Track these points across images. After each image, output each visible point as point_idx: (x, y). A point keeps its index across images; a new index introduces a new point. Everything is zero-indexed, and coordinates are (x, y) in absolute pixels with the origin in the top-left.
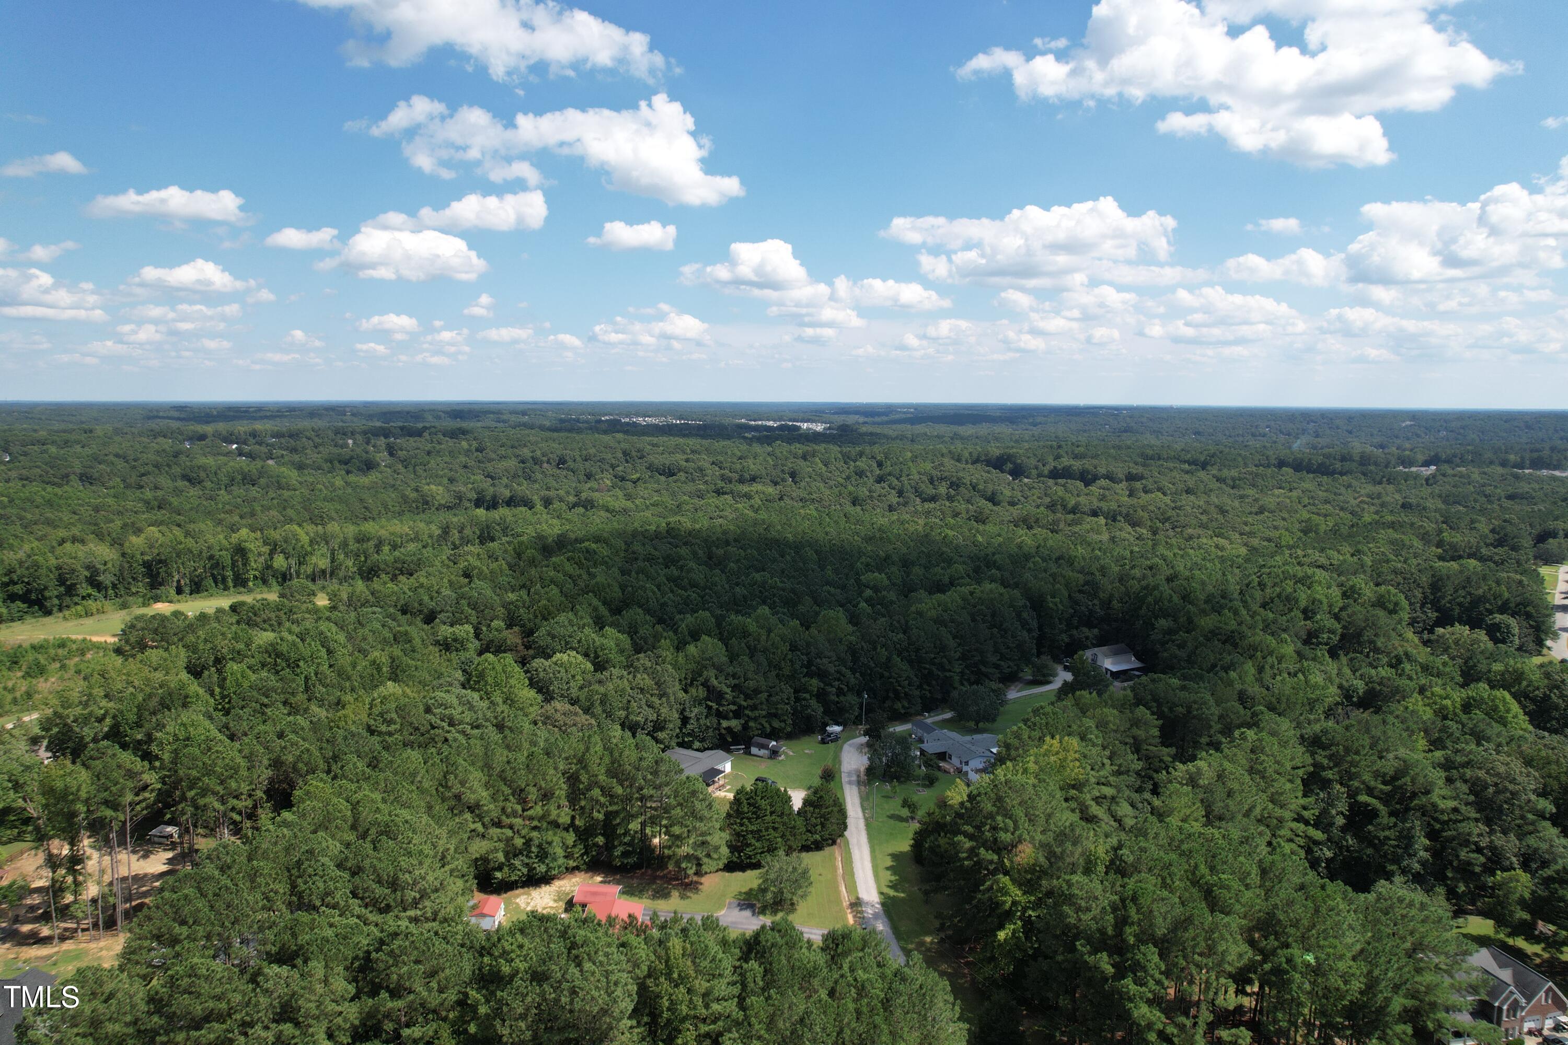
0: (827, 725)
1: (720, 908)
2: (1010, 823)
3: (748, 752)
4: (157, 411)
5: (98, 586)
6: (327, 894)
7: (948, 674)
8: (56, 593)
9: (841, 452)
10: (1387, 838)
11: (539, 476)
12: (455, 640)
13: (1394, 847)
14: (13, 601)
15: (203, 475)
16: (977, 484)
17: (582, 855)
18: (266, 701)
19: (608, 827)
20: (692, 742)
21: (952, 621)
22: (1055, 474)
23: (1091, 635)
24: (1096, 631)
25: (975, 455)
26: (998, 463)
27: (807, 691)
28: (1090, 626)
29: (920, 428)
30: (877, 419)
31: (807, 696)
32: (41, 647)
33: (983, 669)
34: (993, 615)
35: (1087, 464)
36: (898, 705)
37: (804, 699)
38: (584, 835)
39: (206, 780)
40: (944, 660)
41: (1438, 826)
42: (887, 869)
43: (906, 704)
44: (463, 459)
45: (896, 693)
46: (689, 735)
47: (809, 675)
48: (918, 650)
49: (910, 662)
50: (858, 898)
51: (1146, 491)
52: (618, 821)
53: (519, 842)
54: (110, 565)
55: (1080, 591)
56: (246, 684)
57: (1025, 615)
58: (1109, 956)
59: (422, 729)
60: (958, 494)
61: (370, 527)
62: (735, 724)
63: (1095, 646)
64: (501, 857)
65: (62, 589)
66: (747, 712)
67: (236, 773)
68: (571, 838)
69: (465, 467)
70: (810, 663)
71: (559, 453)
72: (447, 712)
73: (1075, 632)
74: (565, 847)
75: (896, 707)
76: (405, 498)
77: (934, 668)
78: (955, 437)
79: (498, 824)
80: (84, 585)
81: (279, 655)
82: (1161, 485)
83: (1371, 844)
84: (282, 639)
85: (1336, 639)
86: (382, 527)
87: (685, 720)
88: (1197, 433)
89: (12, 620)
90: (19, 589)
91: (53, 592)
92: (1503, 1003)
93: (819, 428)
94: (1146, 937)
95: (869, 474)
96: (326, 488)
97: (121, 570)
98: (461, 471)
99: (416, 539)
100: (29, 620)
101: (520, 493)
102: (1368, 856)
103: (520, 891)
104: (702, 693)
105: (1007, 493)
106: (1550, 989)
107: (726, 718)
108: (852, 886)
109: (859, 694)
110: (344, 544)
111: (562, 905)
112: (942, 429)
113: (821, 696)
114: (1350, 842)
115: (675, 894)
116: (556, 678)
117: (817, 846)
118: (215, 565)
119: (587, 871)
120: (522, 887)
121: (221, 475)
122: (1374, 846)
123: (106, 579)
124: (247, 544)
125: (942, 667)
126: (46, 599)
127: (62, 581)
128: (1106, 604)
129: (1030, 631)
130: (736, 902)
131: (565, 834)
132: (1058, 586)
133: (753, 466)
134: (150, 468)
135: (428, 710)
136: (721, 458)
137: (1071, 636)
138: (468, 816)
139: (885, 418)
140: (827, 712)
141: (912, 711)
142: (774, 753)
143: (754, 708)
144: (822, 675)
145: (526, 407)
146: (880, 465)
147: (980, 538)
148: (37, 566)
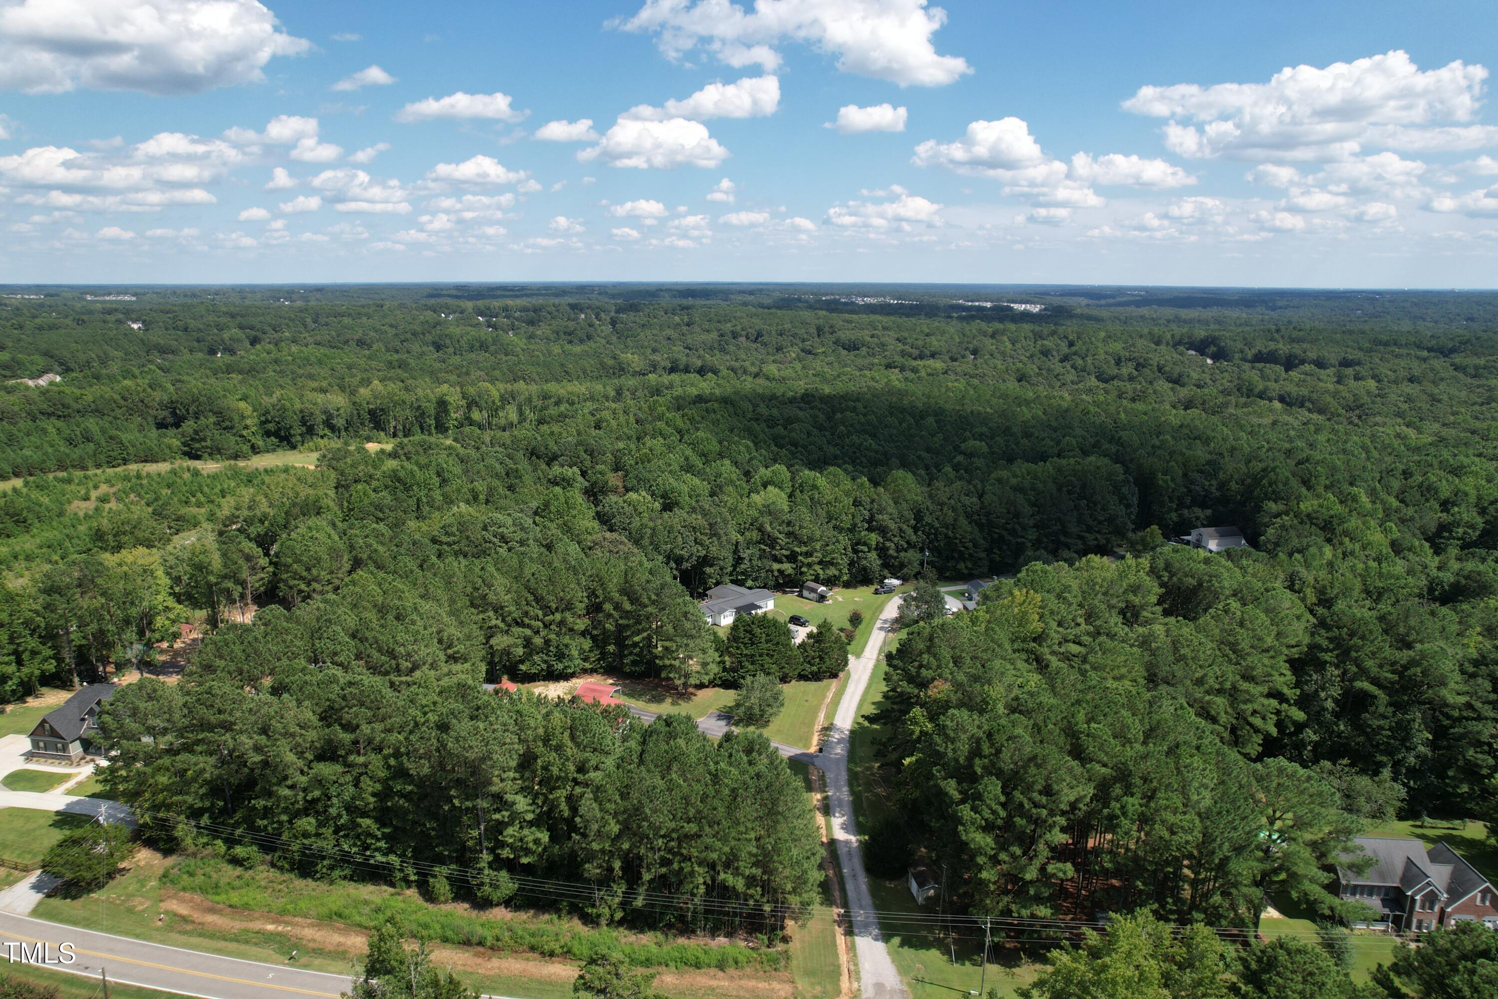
0: (885, 578)
1: (700, 716)
2: (934, 663)
3: (801, 595)
4: (442, 290)
5: (332, 428)
6: (335, 654)
7: (1019, 540)
8: (299, 431)
9: (1032, 331)
10: (1381, 728)
11: (732, 348)
12: (564, 479)
13: (1388, 737)
14: (269, 437)
15: (448, 341)
16: (1164, 366)
17: (599, 660)
18: (381, 515)
19: (620, 637)
20: (745, 580)
21: (1033, 489)
22: (1259, 358)
23: (1202, 516)
24: (1209, 512)
25: (1177, 338)
26: (1201, 347)
27: (865, 544)
28: (1203, 506)
29: (1144, 311)
30: (1103, 302)
31: (865, 549)
32: (272, 471)
33: (1062, 538)
34: (1084, 486)
35: (1297, 349)
36: (961, 566)
37: (862, 551)
38: (599, 642)
39: (295, 566)
40: (1017, 526)
41: (1446, 722)
42: (874, 703)
43: (970, 565)
44: (669, 332)
45: (961, 554)
46: (742, 573)
47: (870, 529)
48: (988, 514)
49: (980, 526)
50: (832, 724)
51: (1357, 378)
52: (628, 633)
53: (538, 641)
54: (342, 411)
55: (1201, 471)
56: (366, 501)
57: (1125, 490)
58: (959, 783)
59: (477, 543)
60: (1140, 375)
61: (553, 387)
62: (788, 567)
63: (1204, 526)
64: (520, 651)
65: (304, 429)
66: (800, 558)
67: (319, 563)
68: (587, 644)
69: (669, 339)
70: (870, 520)
71: (757, 328)
72: (500, 530)
73: (1186, 512)
74: (582, 651)
75: (959, 567)
76: (603, 365)
77: (1005, 533)
78: (1178, 320)
79: (519, 624)
80: (321, 427)
81: (399, 480)
82: (1377, 372)
83: (1364, 733)
84: (402, 467)
85: (1475, 535)
86: (562, 387)
87: (739, 560)
88: (1471, 319)
89: (268, 452)
90: (271, 427)
91: (297, 430)
92: (1416, 893)
93: (1035, 309)
94: (994, 770)
95: (1055, 353)
96: (544, 355)
97: (352, 415)
98: (664, 343)
99: (592, 398)
100: (280, 452)
101: (709, 363)
102: (1358, 744)
103: (542, 683)
104: (755, 535)
105: (1194, 375)
106: (1487, 889)
107: (780, 562)
108: (831, 713)
109: (922, 550)
110: (529, 400)
111: (569, 697)
112: (1169, 312)
113: (882, 551)
114: (1342, 727)
115: (669, 700)
116: (619, 513)
117: (816, 677)
118: (421, 414)
119: (603, 674)
120: (544, 680)
121: (462, 342)
122: (1367, 735)
123: (340, 422)
124: (447, 398)
125: (1013, 532)
126: (291, 436)
127: (304, 422)
128: (1222, 486)
129: (1128, 506)
130: (718, 713)
131: (582, 640)
132: (1172, 463)
133: (935, 343)
134: (409, 336)
135: (485, 528)
136: (906, 334)
137: (1180, 516)
138: (491, 614)
139: (1111, 301)
140: (885, 565)
141: (976, 572)
142: (822, 598)
143: (808, 554)
144: (883, 531)
145: (753, 287)
146: (1071, 344)
147: (1123, 416)
148: (284, 409)
